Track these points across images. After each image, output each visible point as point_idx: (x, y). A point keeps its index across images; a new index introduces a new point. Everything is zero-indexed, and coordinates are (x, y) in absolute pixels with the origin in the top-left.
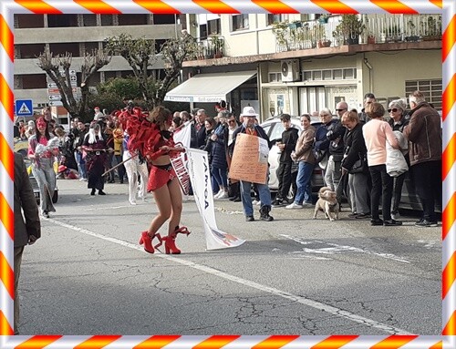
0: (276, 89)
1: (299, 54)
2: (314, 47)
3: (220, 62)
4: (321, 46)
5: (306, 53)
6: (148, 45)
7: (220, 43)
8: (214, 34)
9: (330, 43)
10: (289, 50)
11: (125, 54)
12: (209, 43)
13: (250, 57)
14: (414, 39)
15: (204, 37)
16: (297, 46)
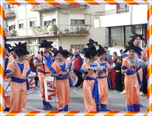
0: (32, 46)
1: (39, 36)
2: (44, 34)
3: (15, 37)
4: (46, 34)
5: (41, 36)
7: (15, 32)
8: (13, 29)
9: (49, 33)
10: (36, 35)
12: (11, 32)
13: (24, 36)
14: (73, 33)
15: (10, 30)
16: (39, 34)
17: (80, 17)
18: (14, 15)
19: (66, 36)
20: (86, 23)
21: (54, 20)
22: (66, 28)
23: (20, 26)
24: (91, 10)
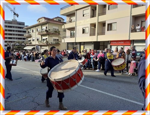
3: (31, 45)
4: (43, 44)
6: (22, 42)
7: (31, 43)
11: (18, 43)
14: (54, 44)
15: (29, 41)
16: (40, 44)
17: (57, 38)
18: (30, 36)
19: (51, 45)
20: (59, 41)
21: (47, 39)
22: (51, 42)
23: (33, 40)
24: (61, 36)
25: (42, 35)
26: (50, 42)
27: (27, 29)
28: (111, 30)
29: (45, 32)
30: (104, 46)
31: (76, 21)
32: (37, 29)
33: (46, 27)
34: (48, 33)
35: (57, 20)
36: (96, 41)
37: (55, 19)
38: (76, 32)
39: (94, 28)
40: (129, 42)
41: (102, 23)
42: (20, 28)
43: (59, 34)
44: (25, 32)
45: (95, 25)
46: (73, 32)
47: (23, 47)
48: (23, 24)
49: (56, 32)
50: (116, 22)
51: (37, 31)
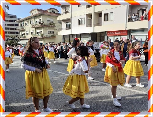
3: (25, 39)
6: (15, 36)
7: (25, 36)
9: (39, 37)
11: (11, 37)
14: (49, 37)
15: (23, 35)
17: (53, 31)
18: (24, 29)
19: (47, 38)
20: (54, 33)
21: (41, 32)
23: (27, 34)
24: (56, 28)
25: (36, 28)
26: (45, 35)
27: (20, 22)
28: (108, 20)
29: (39, 25)
30: (101, 37)
31: (71, 12)
32: (31, 22)
33: (40, 19)
34: (42, 26)
35: (51, 11)
36: (93, 32)
37: (49, 11)
38: (72, 23)
39: (90, 18)
40: (125, 33)
41: (99, 13)
42: (12, 21)
43: (54, 26)
44: (17, 25)
45: (91, 16)
46: (68, 23)
47: (17, 41)
48: (15, 17)
49: (51, 24)
50: (113, 12)
51: (31, 24)
